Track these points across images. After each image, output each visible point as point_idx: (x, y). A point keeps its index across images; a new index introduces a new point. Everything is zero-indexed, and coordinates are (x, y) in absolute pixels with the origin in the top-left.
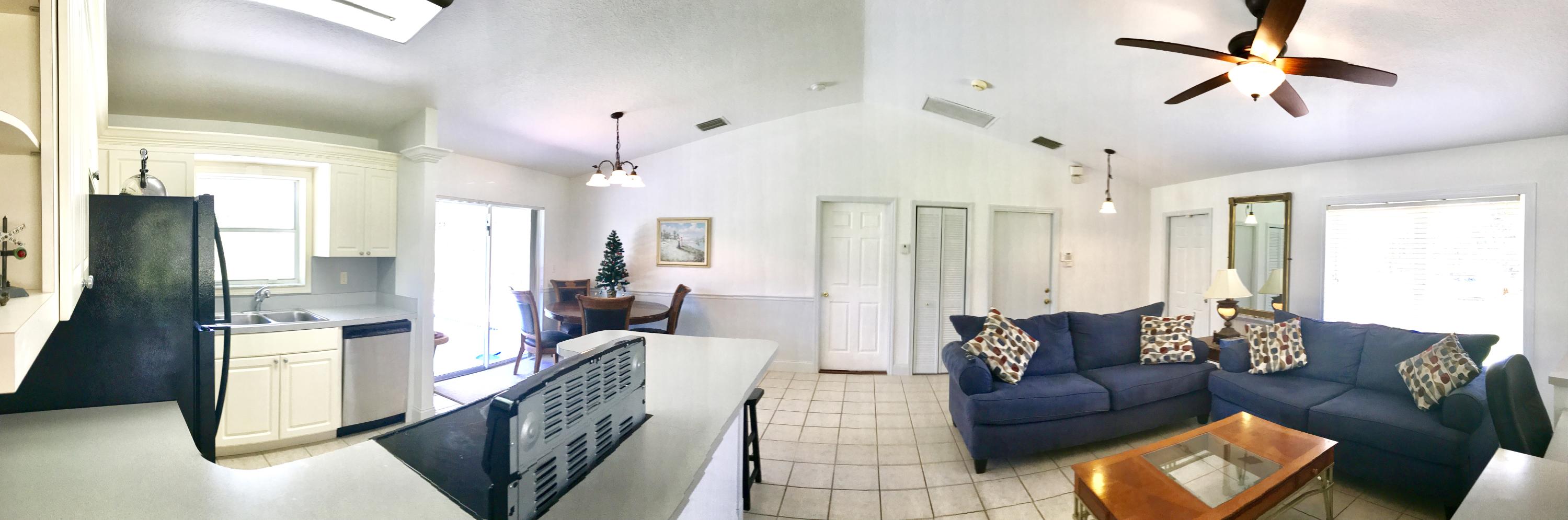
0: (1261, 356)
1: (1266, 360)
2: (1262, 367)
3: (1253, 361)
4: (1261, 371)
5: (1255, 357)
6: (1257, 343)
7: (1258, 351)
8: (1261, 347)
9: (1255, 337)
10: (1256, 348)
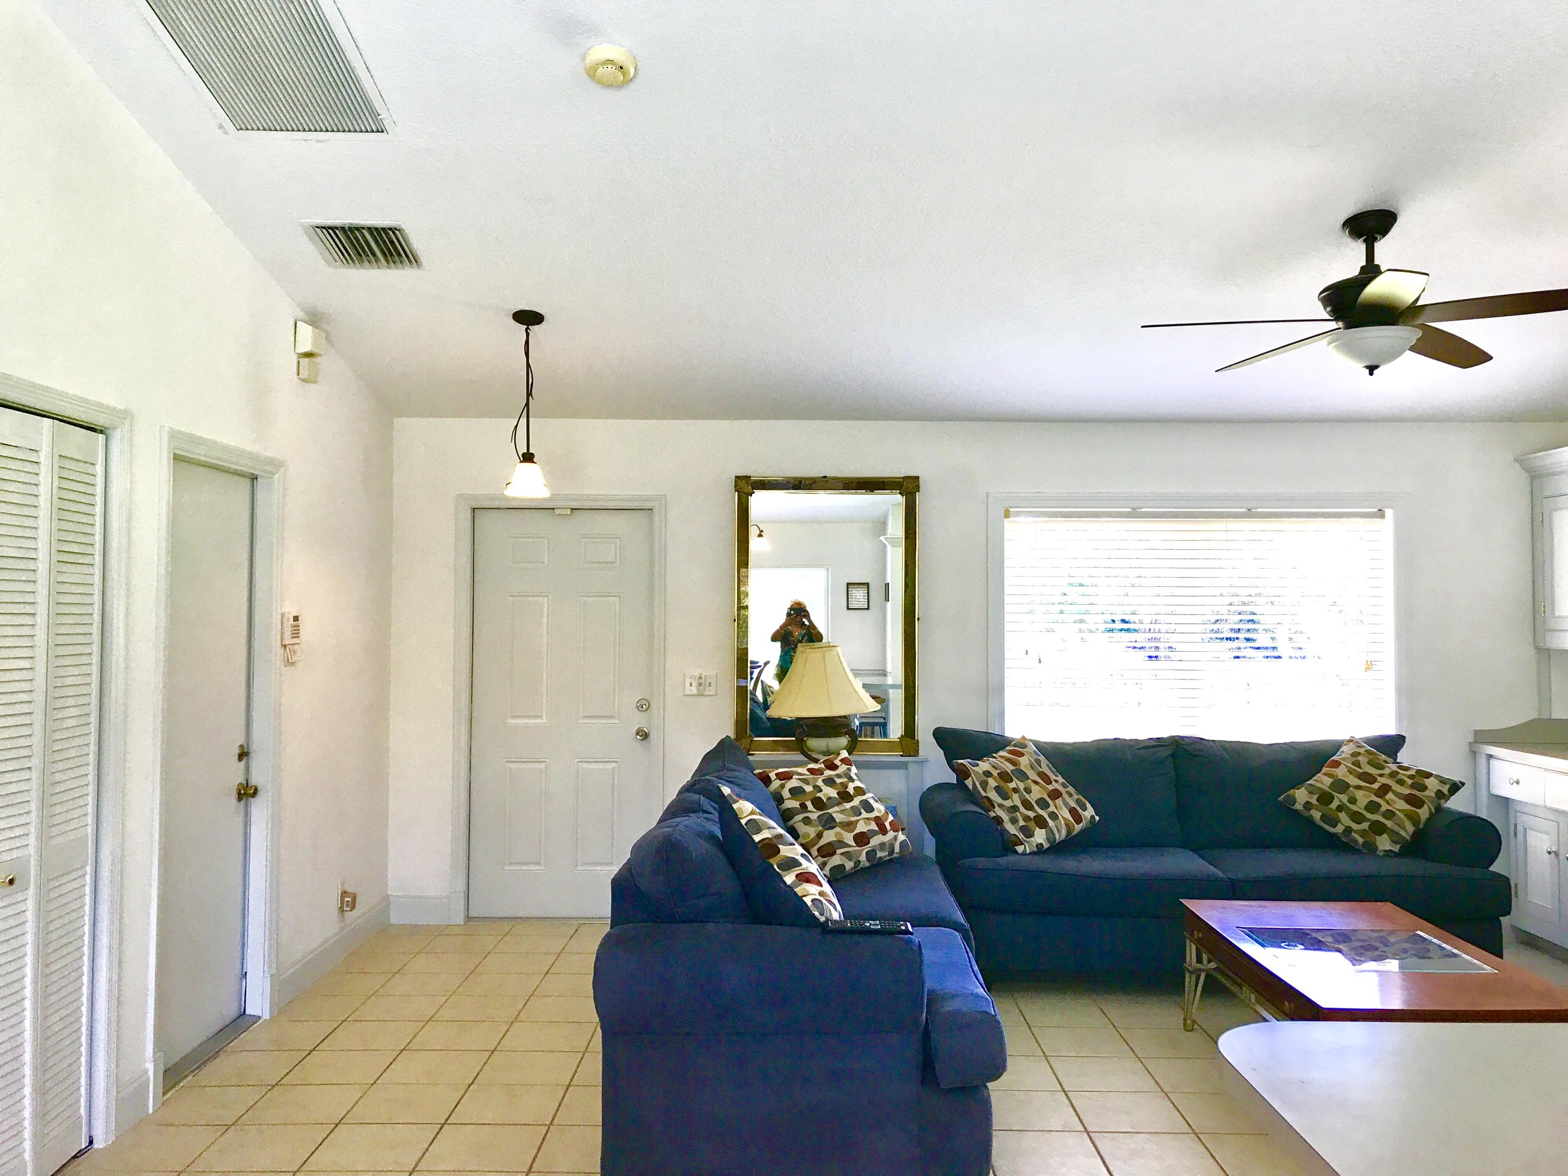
0: (1026, 818)
1: (1041, 822)
2: (1040, 836)
3: (1012, 829)
4: (1041, 844)
5: (1014, 821)
6: (1005, 796)
7: (1014, 809)
8: (1016, 800)
9: (992, 783)
10: (1008, 803)
